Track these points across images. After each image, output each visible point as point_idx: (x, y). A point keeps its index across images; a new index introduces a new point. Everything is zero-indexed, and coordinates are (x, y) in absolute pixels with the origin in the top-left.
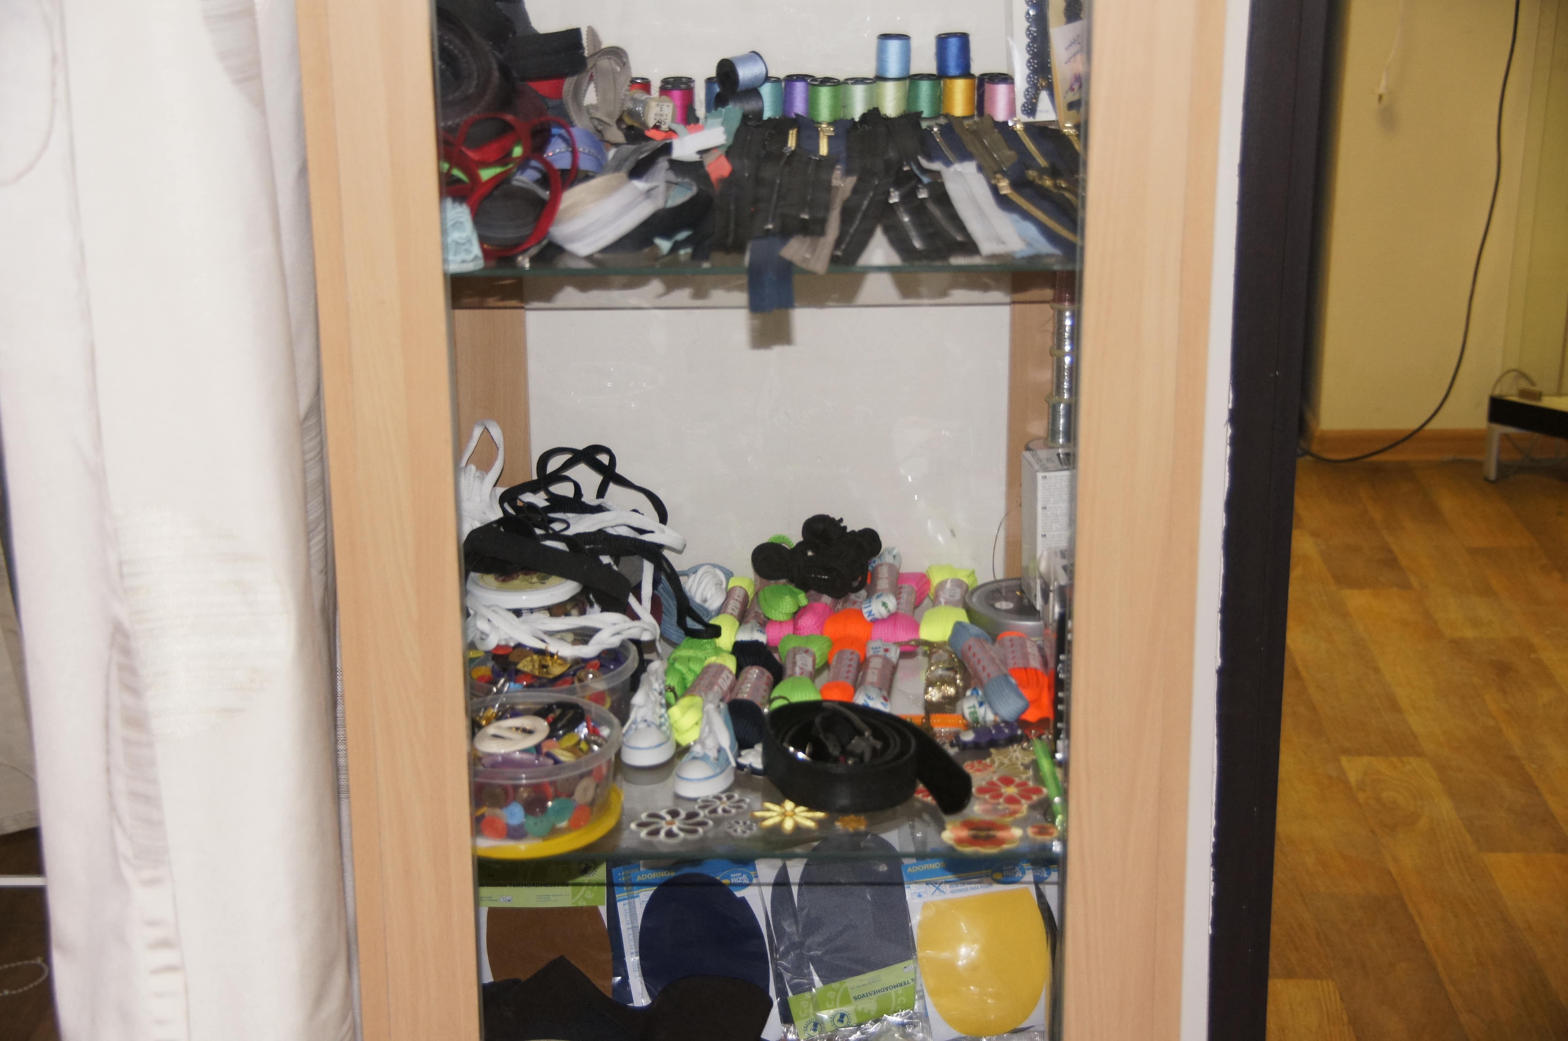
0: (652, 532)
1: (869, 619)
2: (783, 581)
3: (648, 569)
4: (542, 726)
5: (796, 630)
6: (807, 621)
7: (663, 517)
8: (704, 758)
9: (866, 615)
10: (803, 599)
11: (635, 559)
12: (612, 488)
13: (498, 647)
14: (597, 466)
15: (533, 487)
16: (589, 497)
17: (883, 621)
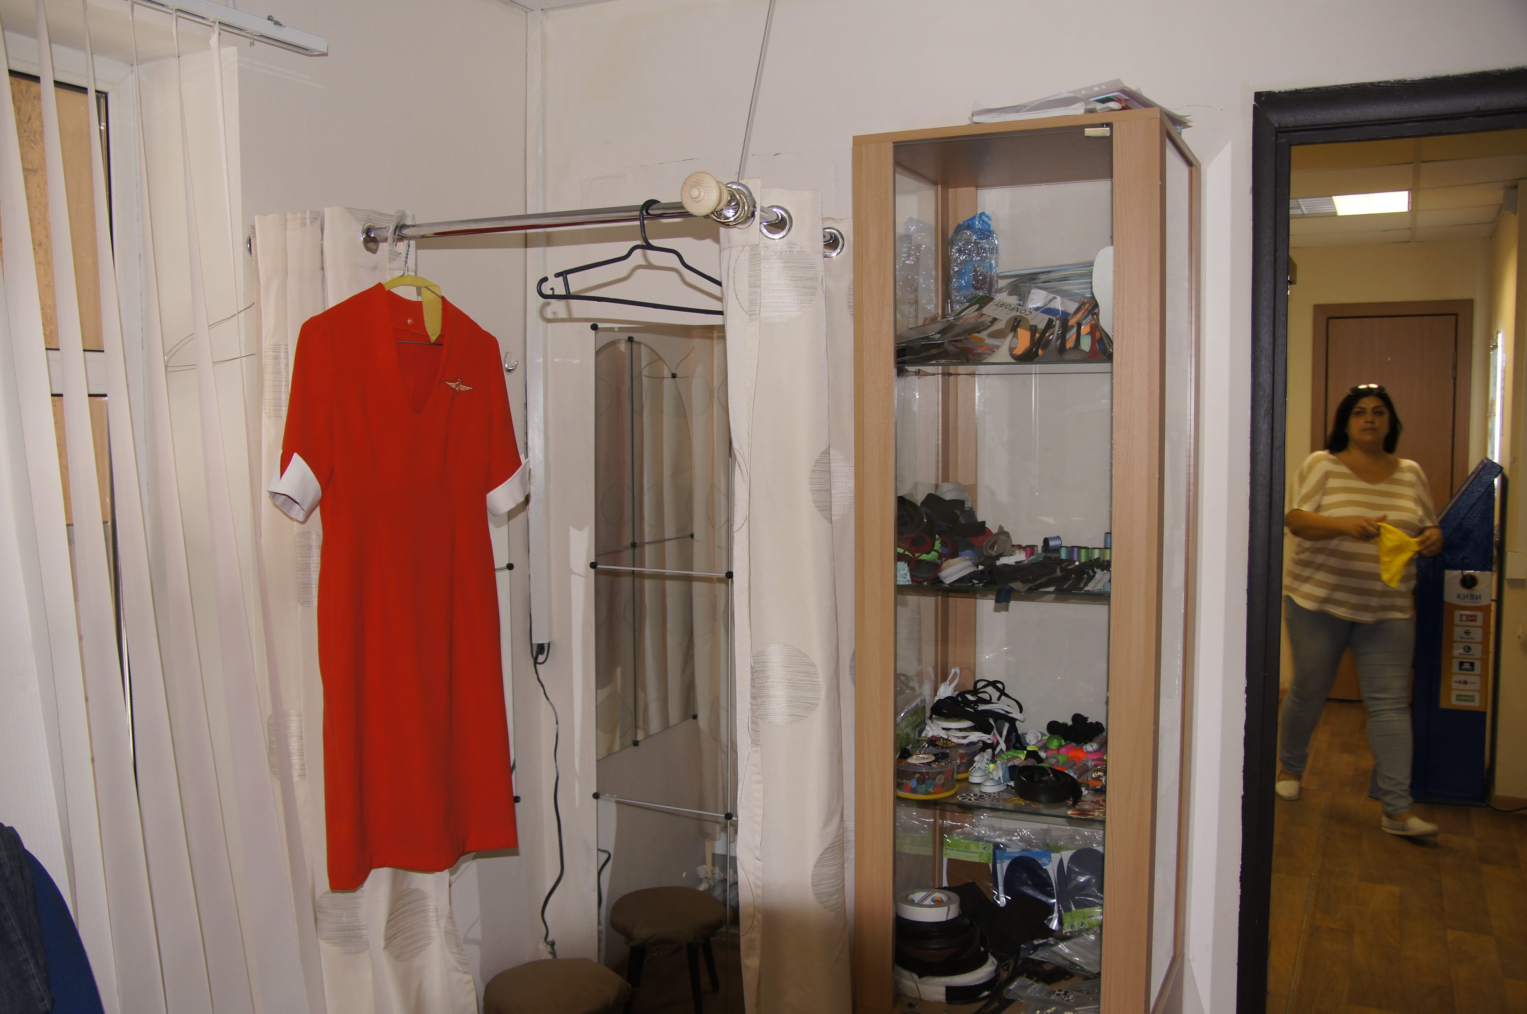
0: (1012, 713)
1: (1085, 751)
2: (1058, 735)
3: (1007, 725)
4: (933, 758)
5: (1058, 752)
6: (1063, 750)
7: (1021, 711)
8: (992, 779)
9: (1084, 749)
10: (1063, 743)
11: (1003, 721)
12: (1003, 697)
13: (932, 736)
14: (998, 689)
15: (969, 692)
16: (994, 700)
17: (1091, 752)
